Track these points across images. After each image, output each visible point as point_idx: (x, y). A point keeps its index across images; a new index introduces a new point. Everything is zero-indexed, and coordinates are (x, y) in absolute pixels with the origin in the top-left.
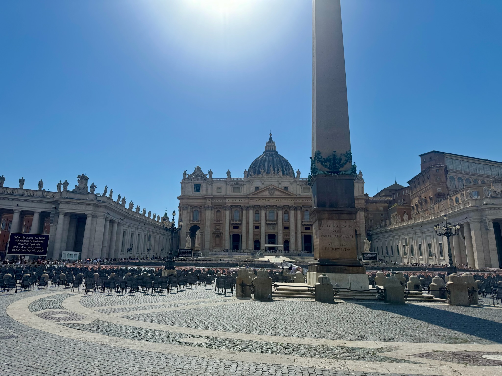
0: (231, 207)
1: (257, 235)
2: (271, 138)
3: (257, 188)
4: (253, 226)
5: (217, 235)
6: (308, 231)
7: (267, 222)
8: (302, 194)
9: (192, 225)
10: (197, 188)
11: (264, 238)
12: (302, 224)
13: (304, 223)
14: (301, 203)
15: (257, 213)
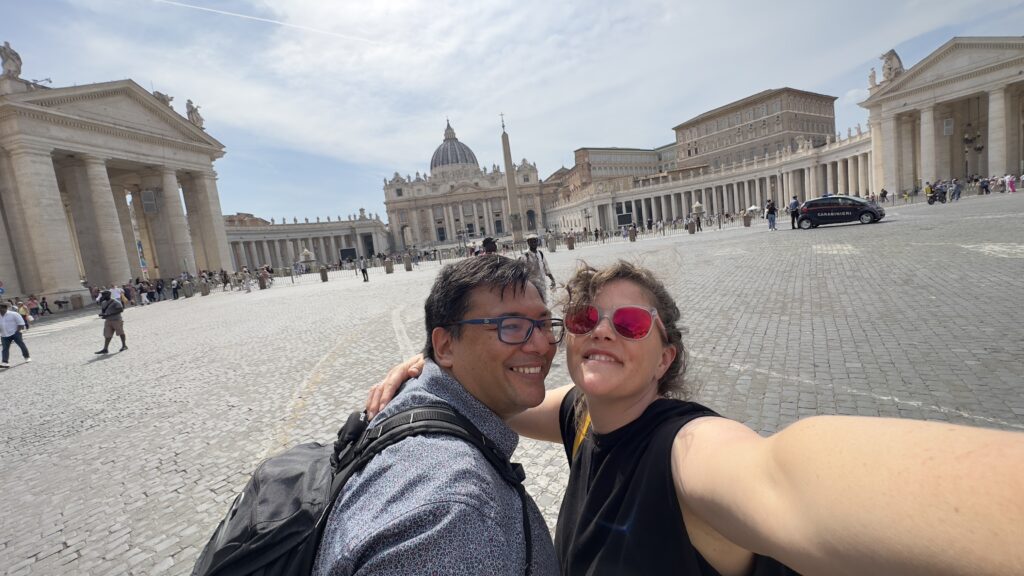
0: (433, 206)
3: (452, 187)
4: (454, 219)
5: (425, 230)
6: (498, 217)
7: (465, 215)
8: (490, 188)
9: (401, 225)
10: (399, 192)
11: (464, 228)
12: (493, 212)
14: (489, 196)
15: (455, 208)
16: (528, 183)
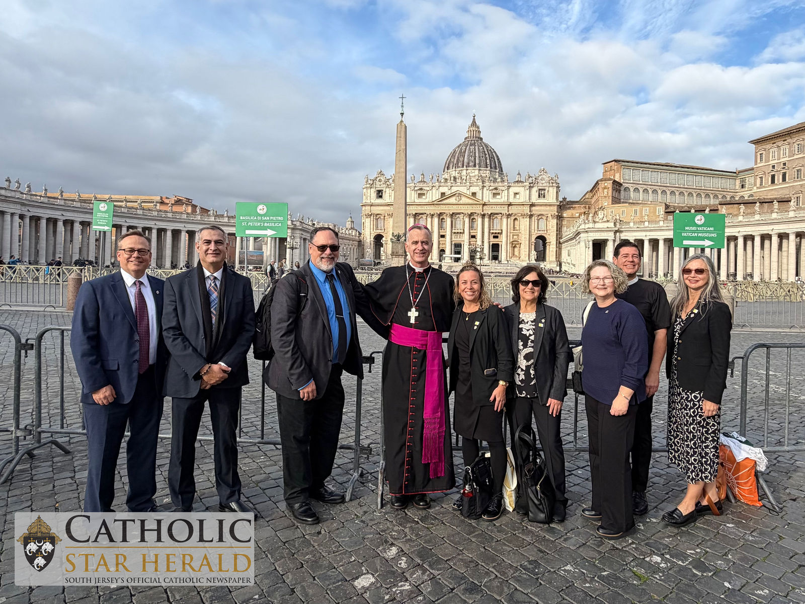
0: (415, 215)
1: (443, 244)
2: (474, 119)
3: (443, 194)
4: (439, 234)
6: (496, 240)
7: (453, 231)
8: (491, 201)
9: (376, 234)
10: (380, 194)
11: (450, 247)
12: (489, 232)
13: (491, 231)
14: (488, 210)
15: (442, 221)
16: (542, 201)
